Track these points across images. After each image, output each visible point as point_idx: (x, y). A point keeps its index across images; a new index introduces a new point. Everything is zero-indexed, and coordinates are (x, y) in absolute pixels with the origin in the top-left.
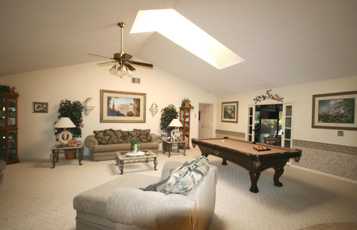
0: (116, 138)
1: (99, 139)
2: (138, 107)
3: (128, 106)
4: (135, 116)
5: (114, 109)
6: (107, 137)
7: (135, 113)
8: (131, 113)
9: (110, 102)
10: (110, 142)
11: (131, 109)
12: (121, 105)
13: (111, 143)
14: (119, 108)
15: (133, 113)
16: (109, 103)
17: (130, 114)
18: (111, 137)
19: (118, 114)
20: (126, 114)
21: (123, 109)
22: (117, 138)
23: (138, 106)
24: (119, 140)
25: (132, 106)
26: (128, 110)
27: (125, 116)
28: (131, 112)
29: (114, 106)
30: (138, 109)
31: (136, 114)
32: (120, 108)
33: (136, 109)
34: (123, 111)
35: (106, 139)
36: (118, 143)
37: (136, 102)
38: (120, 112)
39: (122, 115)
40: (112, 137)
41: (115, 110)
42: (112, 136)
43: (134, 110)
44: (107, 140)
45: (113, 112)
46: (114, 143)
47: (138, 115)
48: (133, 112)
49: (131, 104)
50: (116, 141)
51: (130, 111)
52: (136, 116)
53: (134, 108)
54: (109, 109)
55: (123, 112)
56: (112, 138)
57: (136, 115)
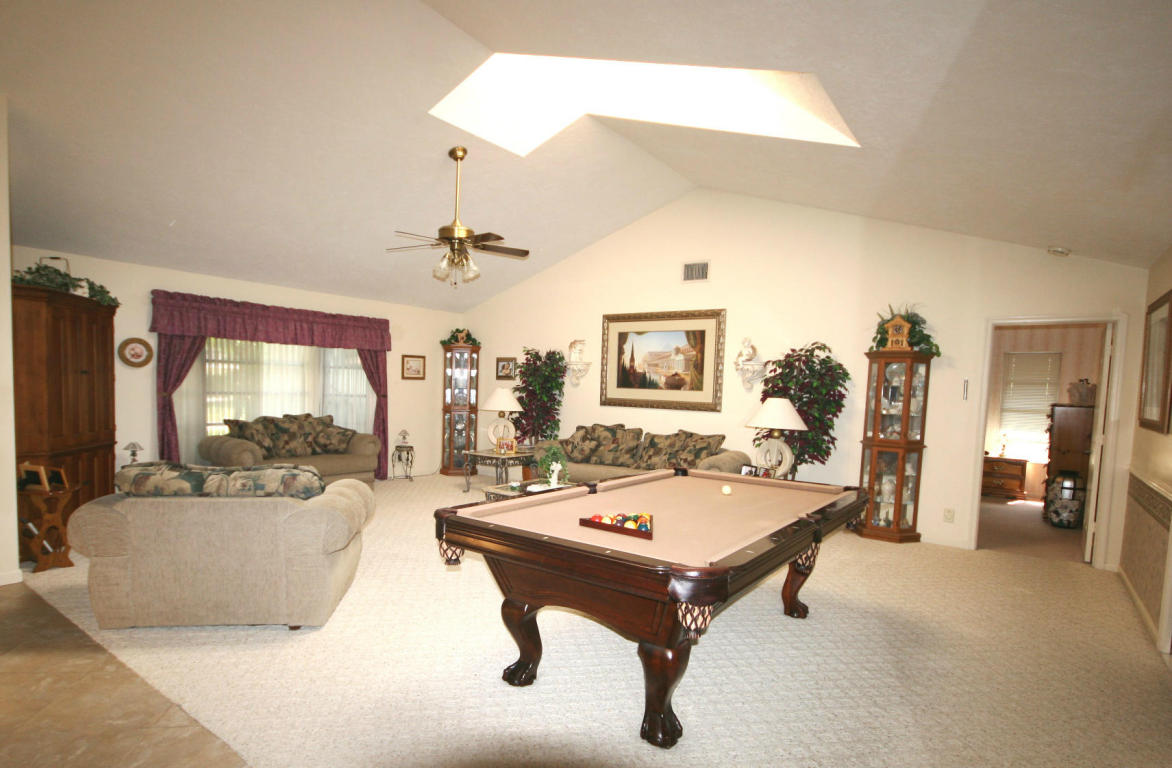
0: (610, 451)
1: (567, 445)
2: (699, 361)
3: (670, 355)
4: (688, 387)
5: (632, 367)
6: (589, 445)
7: (688, 379)
8: (677, 378)
9: (625, 347)
10: (594, 459)
11: (678, 365)
12: (651, 354)
13: (596, 463)
14: (646, 366)
15: (683, 380)
16: (621, 352)
17: (675, 383)
18: (598, 446)
19: (644, 382)
20: (662, 381)
21: (656, 365)
22: (616, 450)
23: (699, 355)
24: (617, 458)
25: (681, 357)
26: (669, 368)
27: (661, 388)
28: (676, 374)
29: (632, 359)
30: (699, 366)
31: (692, 380)
32: (649, 365)
33: (691, 363)
34: (656, 373)
35: (582, 450)
36: (613, 464)
37: (692, 341)
38: (648, 375)
39: (653, 385)
40: (604, 445)
41: (635, 371)
42: (604, 443)
43: (687, 368)
44: (587, 451)
45: (629, 377)
46: (602, 463)
47: (698, 386)
48: (683, 376)
49: (678, 351)
50: (609, 457)
51: (674, 373)
52: (692, 389)
53: (687, 361)
54: (622, 370)
55: (655, 377)
56: (602, 448)
57: (692, 384)
